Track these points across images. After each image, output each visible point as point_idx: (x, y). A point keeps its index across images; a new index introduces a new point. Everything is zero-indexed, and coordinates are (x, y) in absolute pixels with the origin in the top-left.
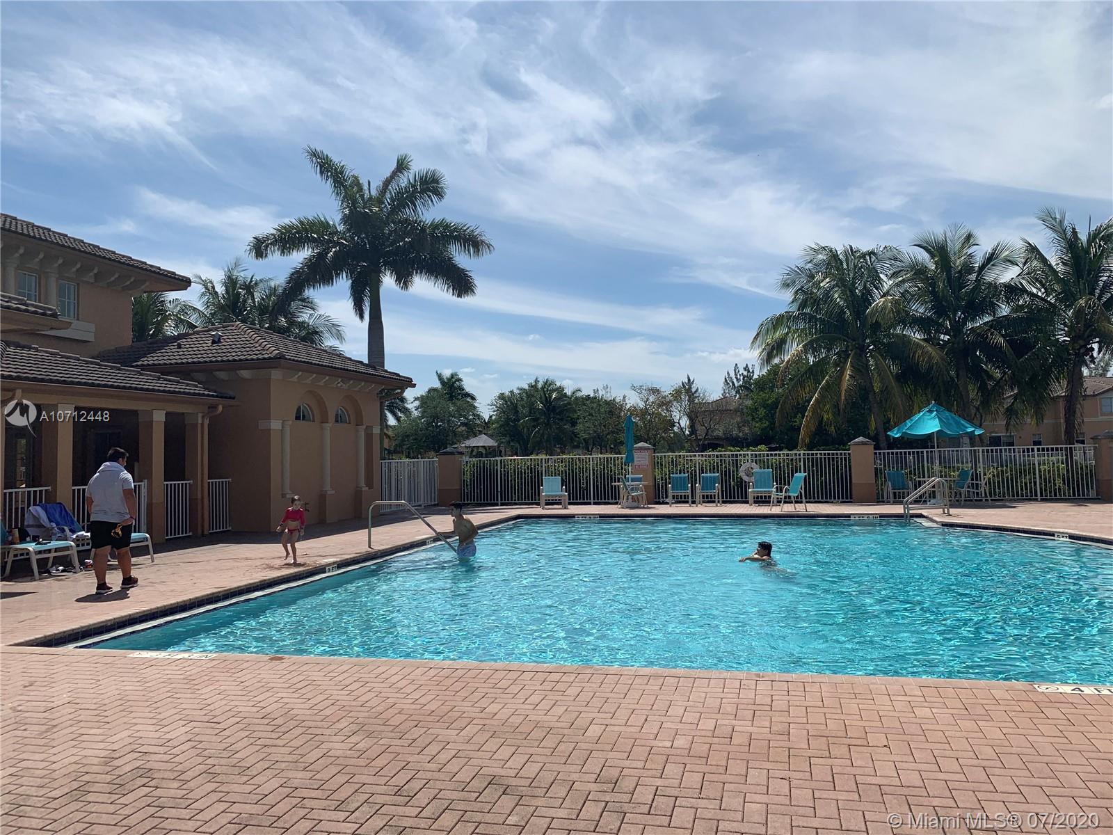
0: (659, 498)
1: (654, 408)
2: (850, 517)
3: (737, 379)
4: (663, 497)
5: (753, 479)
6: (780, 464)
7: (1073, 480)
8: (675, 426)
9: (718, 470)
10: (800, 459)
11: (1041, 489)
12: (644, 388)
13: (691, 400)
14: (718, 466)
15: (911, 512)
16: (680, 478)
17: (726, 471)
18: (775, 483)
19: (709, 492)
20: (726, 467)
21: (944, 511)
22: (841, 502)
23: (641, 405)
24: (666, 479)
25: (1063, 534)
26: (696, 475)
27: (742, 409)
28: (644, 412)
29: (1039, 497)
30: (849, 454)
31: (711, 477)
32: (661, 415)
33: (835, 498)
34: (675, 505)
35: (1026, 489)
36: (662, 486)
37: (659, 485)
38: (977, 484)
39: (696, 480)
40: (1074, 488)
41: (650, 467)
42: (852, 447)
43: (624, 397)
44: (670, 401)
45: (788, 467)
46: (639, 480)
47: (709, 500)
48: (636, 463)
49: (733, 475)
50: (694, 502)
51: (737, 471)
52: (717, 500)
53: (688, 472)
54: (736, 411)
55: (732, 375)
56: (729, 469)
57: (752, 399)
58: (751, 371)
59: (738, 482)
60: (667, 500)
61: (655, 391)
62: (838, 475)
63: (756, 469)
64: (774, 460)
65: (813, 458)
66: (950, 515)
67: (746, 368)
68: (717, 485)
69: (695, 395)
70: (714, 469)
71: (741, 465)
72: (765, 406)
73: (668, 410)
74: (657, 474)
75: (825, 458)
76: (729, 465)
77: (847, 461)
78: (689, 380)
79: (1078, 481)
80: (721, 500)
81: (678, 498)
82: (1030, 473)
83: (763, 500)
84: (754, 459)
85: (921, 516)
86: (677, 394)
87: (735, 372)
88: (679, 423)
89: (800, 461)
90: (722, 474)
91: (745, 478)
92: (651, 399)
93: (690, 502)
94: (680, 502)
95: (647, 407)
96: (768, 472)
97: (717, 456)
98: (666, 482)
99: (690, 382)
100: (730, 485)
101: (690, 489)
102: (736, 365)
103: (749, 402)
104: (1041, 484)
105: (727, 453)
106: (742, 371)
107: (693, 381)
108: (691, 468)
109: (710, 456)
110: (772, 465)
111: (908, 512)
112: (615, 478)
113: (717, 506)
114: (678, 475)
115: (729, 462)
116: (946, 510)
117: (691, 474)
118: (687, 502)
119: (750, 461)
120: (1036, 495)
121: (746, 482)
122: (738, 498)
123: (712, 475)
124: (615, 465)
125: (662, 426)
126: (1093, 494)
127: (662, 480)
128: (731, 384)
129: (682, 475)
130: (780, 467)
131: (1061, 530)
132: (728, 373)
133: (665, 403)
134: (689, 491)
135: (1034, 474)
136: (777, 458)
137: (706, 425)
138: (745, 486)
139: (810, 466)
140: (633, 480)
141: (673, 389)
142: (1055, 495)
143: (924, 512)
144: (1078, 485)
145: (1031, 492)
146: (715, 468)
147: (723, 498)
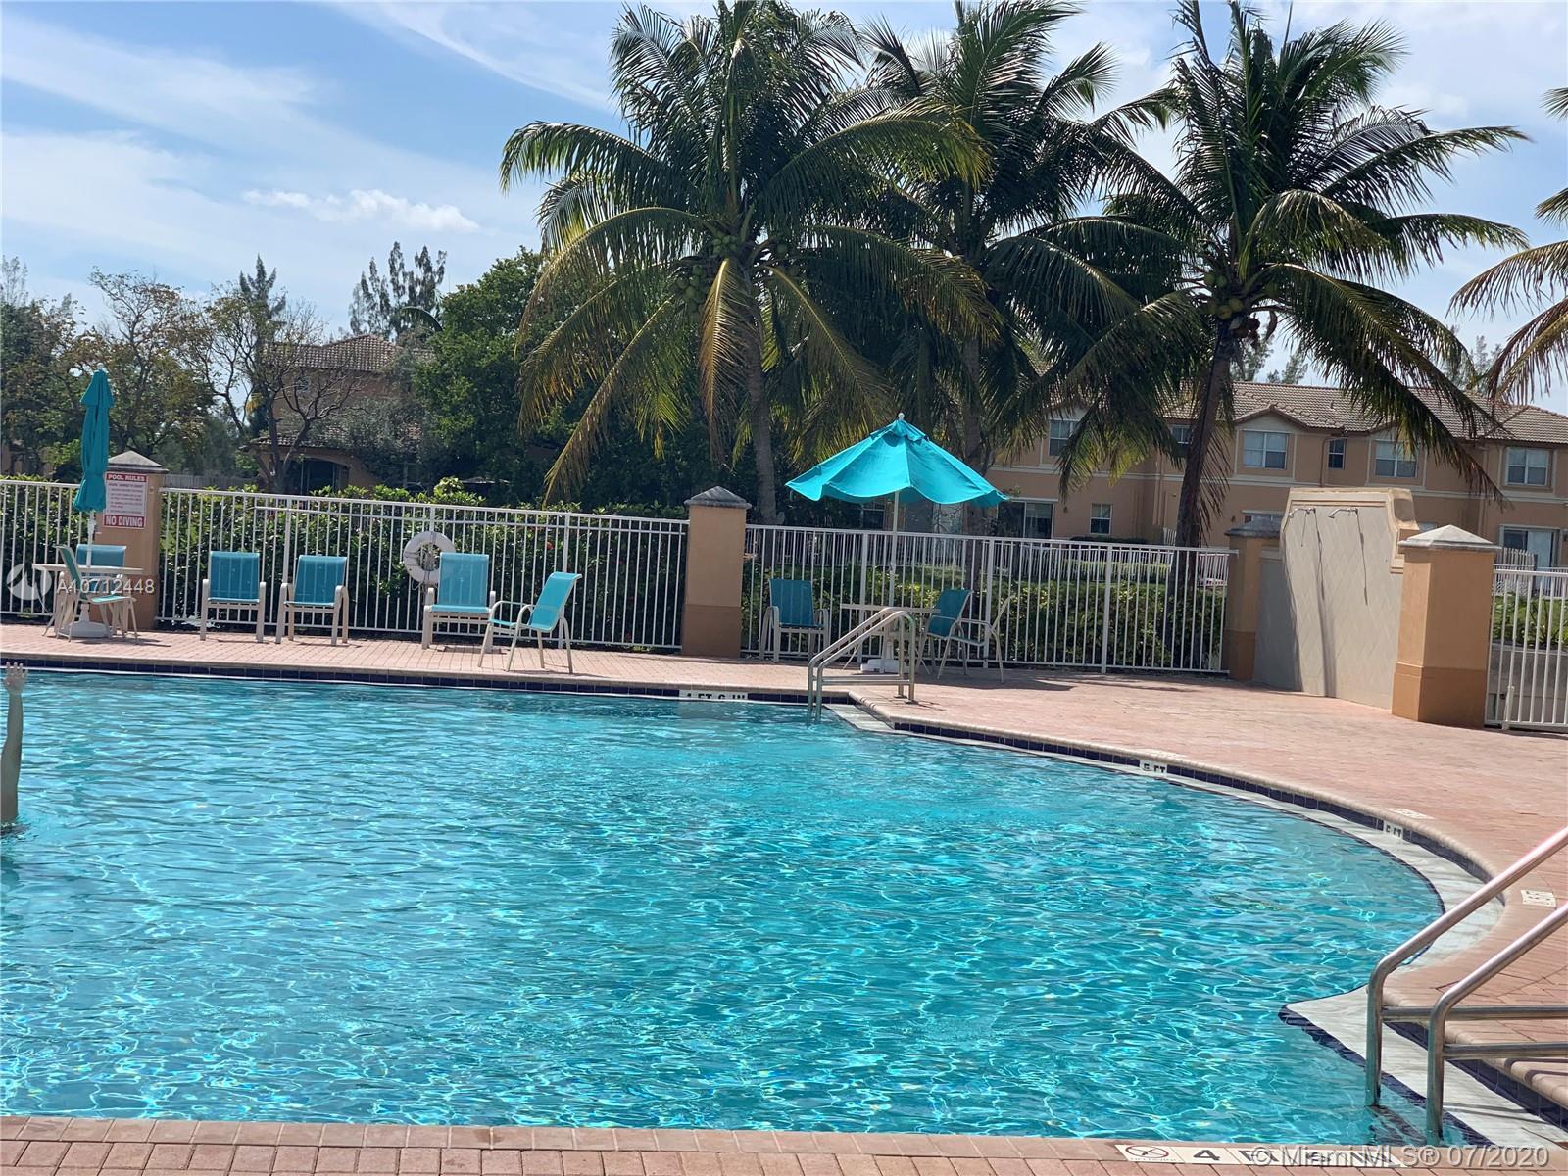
0: (169, 613)
1: (156, 344)
2: (676, 693)
3: (397, 288)
4: (180, 612)
5: (436, 576)
6: (510, 540)
7: (1179, 629)
8: (212, 402)
9: (343, 546)
10: (562, 531)
11: (1110, 645)
12: (132, 284)
13: (264, 333)
14: (345, 537)
15: (825, 688)
16: (236, 561)
17: (365, 551)
18: (493, 593)
19: (313, 607)
20: (365, 540)
21: (901, 691)
22: (654, 651)
23: (118, 332)
24: (193, 563)
25: (1157, 763)
26: (280, 556)
27: (407, 375)
28: (125, 354)
29: (1104, 665)
30: (685, 527)
31: (322, 565)
32: (177, 367)
33: (639, 640)
34: (210, 636)
35: (1079, 643)
36: (181, 580)
37: (171, 574)
38: (975, 627)
39: (279, 569)
40: (1178, 647)
41: (150, 525)
42: (693, 512)
43: (67, 302)
44: (205, 331)
45: (530, 550)
46: (116, 560)
47: (315, 626)
48: (107, 511)
49: (385, 563)
50: (270, 631)
51: (396, 552)
52: (335, 627)
53: (259, 544)
54: (390, 377)
55: (384, 272)
56: (375, 546)
57: (438, 350)
58: (435, 268)
59: (395, 582)
60: (193, 621)
61: (162, 296)
62: (652, 580)
63: (448, 549)
64: (495, 530)
65: (595, 533)
66: (916, 703)
67: (423, 260)
68: (339, 588)
69: (275, 318)
70: (333, 542)
71: (408, 537)
72: (470, 371)
73: (196, 356)
74: (166, 545)
75: (624, 535)
76: (376, 534)
77: (678, 546)
78: (261, 272)
79: (1188, 632)
80: (346, 628)
81: (223, 617)
82: (1091, 605)
83: (458, 635)
84: (445, 522)
85: (846, 699)
86: (227, 314)
87: (392, 267)
88: (226, 395)
89: (561, 538)
90: (353, 558)
91: (416, 573)
92: (150, 317)
93: (260, 629)
94: (227, 628)
95: (136, 340)
96: (479, 562)
97: (345, 509)
98: (193, 571)
99: (263, 281)
100: (373, 589)
101: (262, 594)
102: (397, 246)
103: (427, 359)
104: (1111, 632)
105: (373, 502)
106: (410, 266)
107: (273, 277)
108: (269, 534)
109: (324, 507)
110: (489, 545)
111: (819, 687)
112: (41, 548)
113: (334, 645)
114: (231, 554)
115: (377, 526)
116: (906, 689)
117: (269, 551)
118: (251, 629)
119: (432, 529)
120: (1098, 661)
121: (416, 583)
122: (392, 625)
123: (328, 559)
124: (43, 510)
125: (177, 400)
126: (1215, 664)
127: (182, 562)
128: (377, 299)
129: (242, 554)
130: (509, 548)
131: (1155, 753)
132: (372, 266)
133: (191, 337)
134: (261, 600)
135: (1101, 609)
136: (505, 524)
137: (305, 409)
138: (414, 593)
139: (587, 550)
140: (98, 559)
141: (216, 297)
142: (1138, 662)
143: (855, 692)
144: (1188, 641)
145: (1089, 651)
146: (336, 541)
147: (351, 623)
